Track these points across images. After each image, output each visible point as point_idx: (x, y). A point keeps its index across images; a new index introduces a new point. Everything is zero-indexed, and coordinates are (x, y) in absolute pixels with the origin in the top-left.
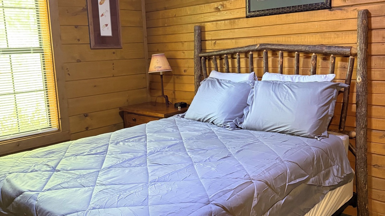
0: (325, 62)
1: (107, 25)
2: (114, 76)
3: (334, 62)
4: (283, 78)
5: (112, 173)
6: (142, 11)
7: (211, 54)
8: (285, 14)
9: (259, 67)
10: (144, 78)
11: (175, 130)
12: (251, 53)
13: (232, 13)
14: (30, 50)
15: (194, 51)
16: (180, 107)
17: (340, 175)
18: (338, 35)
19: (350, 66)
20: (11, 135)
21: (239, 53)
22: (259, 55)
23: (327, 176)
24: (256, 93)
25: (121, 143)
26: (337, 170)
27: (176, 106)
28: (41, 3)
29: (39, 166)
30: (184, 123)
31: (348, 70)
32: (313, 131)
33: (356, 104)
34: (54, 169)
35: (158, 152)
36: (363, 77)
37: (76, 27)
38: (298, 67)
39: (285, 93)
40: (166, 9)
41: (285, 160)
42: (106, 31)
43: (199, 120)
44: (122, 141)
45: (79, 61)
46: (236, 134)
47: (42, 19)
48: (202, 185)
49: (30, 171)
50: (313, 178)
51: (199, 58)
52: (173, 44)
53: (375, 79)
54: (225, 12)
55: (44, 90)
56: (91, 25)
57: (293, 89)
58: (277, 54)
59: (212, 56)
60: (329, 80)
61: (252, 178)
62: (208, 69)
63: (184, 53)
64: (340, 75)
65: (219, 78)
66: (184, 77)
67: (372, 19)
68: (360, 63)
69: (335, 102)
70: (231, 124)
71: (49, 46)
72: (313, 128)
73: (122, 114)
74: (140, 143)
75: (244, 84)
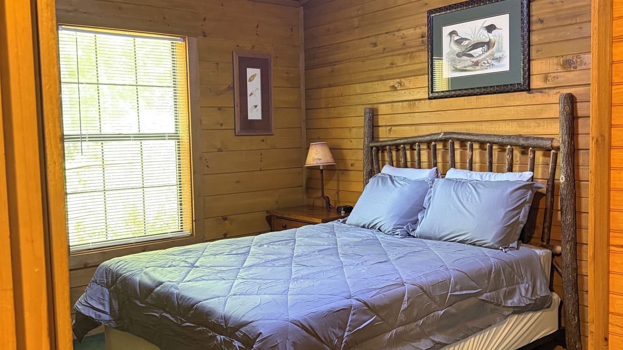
0: (524, 157)
1: (256, 106)
2: (262, 169)
3: (534, 157)
4: (471, 176)
5: (253, 271)
6: (300, 88)
7: (384, 144)
8: (475, 97)
9: (444, 161)
10: (299, 173)
11: (331, 236)
12: (433, 143)
13: (412, 93)
14: (165, 136)
15: (363, 140)
16: (344, 212)
17: (529, 295)
18: (538, 123)
19: (552, 163)
20: (135, 237)
21: (419, 143)
22: (445, 146)
23: (510, 294)
24: (433, 194)
25: (265, 246)
26: (525, 289)
27: (338, 210)
28: (180, 80)
29: (176, 262)
30: (345, 229)
31: (550, 168)
32: (497, 241)
33: (561, 210)
34: (193, 266)
35: (306, 255)
36: (567, 176)
37: (219, 109)
38: (491, 163)
39: (468, 194)
40: (330, 87)
41: (451, 269)
42: (255, 113)
43: (363, 227)
44: (266, 244)
45: (220, 150)
46: (406, 243)
47: (180, 99)
48: (347, 283)
49: (167, 266)
50: (488, 294)
51: (370, 148)
52: (338, 130)
53: (583, 180)
54: (403, 92)
55: (177, 185)
56: (237, 106)
57: (477, 189)
58: (466, 146)
59: (386, 146)
60: (525, 180)
61: (404, 281)
62: (380, 163)
63: (351, 141)
64: (543, 174)
65: (392, 174)
66: (352, 172)
67: (578, 104)
68: (563, 159)
69: (529, 206)
70: (400, 231)
71: (187, 131)
72: (496, 236)
73: (269, 219)
74: (287, 247)
75: (422, 182)
